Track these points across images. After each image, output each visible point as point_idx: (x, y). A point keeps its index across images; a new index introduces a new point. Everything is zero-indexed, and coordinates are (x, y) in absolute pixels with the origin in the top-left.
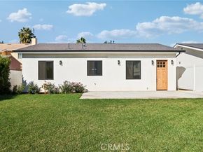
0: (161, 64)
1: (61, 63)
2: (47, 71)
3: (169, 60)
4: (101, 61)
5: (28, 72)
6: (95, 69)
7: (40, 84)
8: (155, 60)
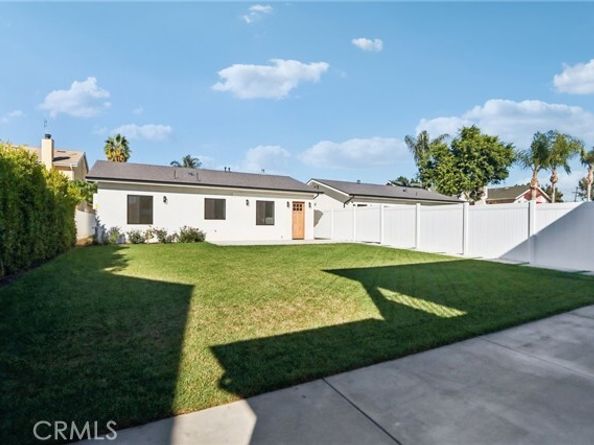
0: (298, 207)
1: (165, 200)
2: (141, 211)
3: (307, 202)
4: (224, 200)
8: (291, 201)
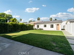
2: (38, 27)
5: (36, 27)
6: (45, 26)
7: (37, 28)
